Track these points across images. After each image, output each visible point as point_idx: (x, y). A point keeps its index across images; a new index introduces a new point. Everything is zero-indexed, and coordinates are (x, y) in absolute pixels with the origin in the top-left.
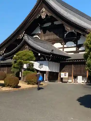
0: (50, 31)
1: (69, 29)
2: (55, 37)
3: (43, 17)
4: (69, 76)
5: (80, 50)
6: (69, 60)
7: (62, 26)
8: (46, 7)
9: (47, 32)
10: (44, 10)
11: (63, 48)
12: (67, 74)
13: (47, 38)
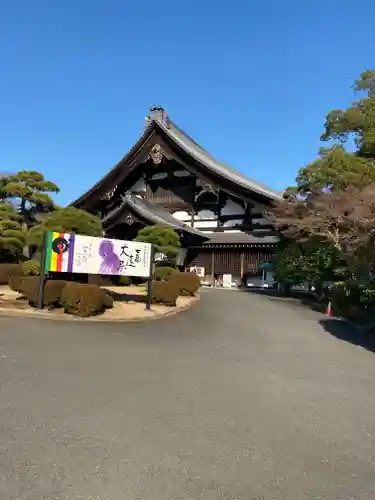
0: (165, 188)
1: (209, 187)
2: (176, 199)
3: (157, 161)
4: (205, 274)
5: (225, 226)
6: (208, 245)
7: (191, 180)
8: (162, 142)
9: (160, 189)
10: (158, 147)
11: (192, 221)
12: (203, 269)
13: (159, 200)
